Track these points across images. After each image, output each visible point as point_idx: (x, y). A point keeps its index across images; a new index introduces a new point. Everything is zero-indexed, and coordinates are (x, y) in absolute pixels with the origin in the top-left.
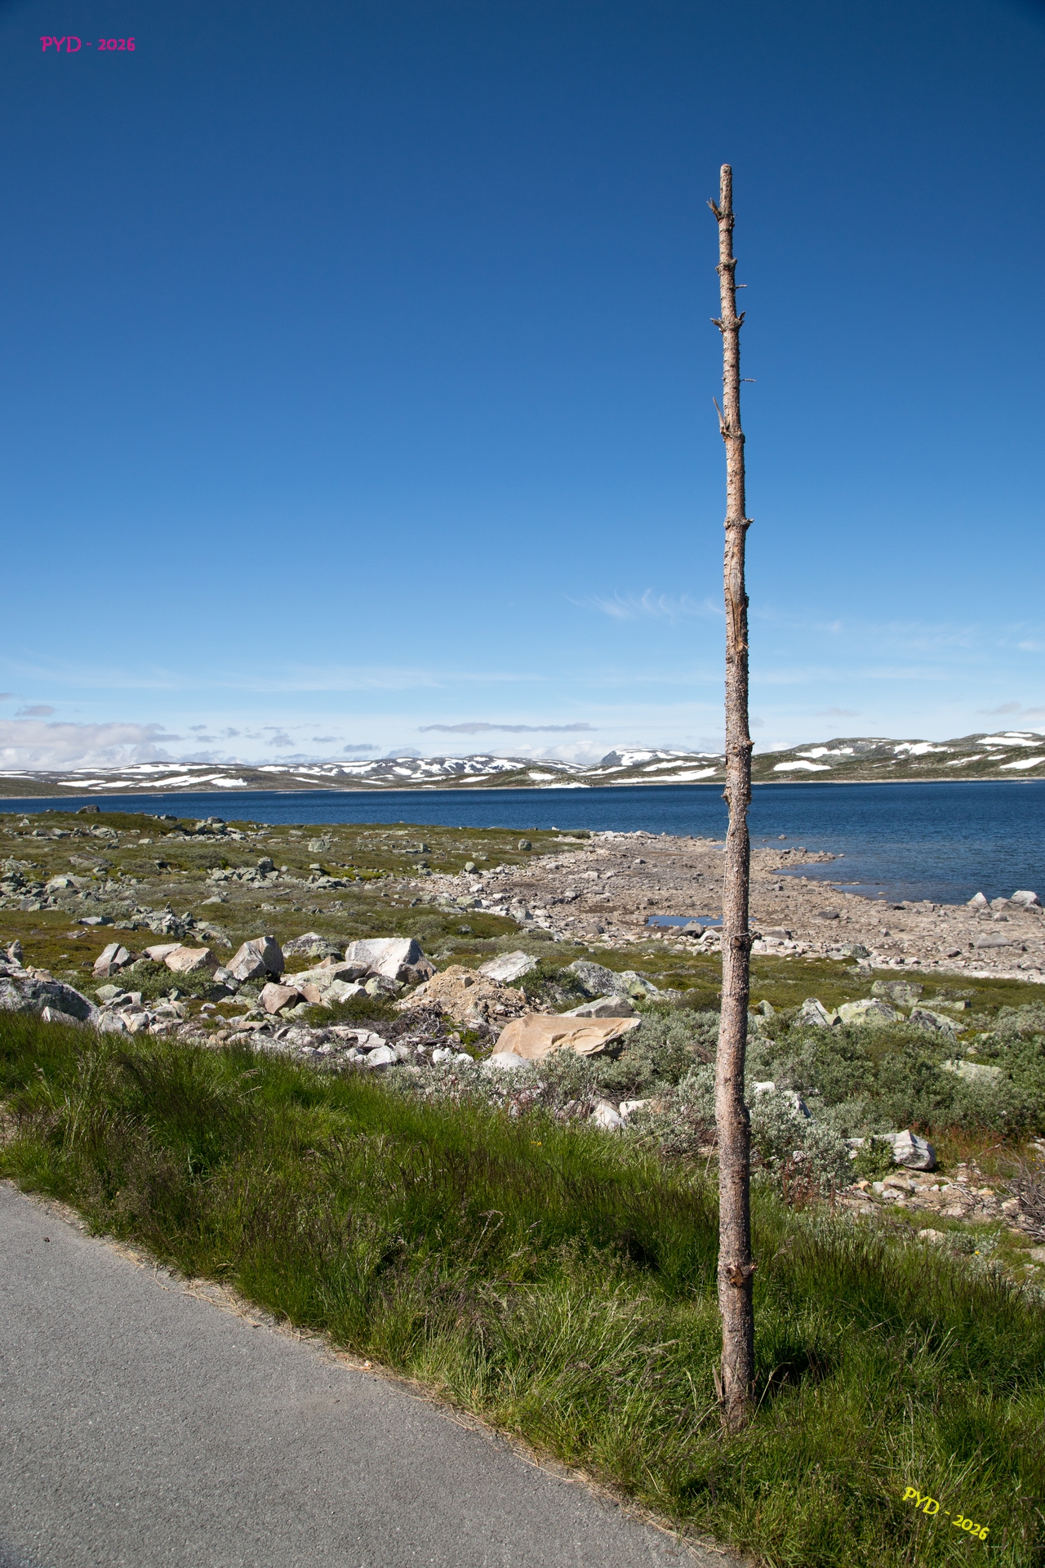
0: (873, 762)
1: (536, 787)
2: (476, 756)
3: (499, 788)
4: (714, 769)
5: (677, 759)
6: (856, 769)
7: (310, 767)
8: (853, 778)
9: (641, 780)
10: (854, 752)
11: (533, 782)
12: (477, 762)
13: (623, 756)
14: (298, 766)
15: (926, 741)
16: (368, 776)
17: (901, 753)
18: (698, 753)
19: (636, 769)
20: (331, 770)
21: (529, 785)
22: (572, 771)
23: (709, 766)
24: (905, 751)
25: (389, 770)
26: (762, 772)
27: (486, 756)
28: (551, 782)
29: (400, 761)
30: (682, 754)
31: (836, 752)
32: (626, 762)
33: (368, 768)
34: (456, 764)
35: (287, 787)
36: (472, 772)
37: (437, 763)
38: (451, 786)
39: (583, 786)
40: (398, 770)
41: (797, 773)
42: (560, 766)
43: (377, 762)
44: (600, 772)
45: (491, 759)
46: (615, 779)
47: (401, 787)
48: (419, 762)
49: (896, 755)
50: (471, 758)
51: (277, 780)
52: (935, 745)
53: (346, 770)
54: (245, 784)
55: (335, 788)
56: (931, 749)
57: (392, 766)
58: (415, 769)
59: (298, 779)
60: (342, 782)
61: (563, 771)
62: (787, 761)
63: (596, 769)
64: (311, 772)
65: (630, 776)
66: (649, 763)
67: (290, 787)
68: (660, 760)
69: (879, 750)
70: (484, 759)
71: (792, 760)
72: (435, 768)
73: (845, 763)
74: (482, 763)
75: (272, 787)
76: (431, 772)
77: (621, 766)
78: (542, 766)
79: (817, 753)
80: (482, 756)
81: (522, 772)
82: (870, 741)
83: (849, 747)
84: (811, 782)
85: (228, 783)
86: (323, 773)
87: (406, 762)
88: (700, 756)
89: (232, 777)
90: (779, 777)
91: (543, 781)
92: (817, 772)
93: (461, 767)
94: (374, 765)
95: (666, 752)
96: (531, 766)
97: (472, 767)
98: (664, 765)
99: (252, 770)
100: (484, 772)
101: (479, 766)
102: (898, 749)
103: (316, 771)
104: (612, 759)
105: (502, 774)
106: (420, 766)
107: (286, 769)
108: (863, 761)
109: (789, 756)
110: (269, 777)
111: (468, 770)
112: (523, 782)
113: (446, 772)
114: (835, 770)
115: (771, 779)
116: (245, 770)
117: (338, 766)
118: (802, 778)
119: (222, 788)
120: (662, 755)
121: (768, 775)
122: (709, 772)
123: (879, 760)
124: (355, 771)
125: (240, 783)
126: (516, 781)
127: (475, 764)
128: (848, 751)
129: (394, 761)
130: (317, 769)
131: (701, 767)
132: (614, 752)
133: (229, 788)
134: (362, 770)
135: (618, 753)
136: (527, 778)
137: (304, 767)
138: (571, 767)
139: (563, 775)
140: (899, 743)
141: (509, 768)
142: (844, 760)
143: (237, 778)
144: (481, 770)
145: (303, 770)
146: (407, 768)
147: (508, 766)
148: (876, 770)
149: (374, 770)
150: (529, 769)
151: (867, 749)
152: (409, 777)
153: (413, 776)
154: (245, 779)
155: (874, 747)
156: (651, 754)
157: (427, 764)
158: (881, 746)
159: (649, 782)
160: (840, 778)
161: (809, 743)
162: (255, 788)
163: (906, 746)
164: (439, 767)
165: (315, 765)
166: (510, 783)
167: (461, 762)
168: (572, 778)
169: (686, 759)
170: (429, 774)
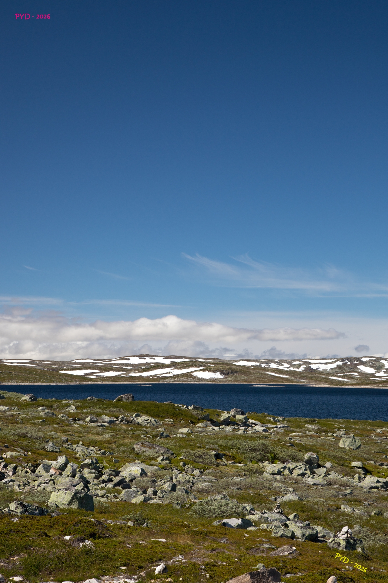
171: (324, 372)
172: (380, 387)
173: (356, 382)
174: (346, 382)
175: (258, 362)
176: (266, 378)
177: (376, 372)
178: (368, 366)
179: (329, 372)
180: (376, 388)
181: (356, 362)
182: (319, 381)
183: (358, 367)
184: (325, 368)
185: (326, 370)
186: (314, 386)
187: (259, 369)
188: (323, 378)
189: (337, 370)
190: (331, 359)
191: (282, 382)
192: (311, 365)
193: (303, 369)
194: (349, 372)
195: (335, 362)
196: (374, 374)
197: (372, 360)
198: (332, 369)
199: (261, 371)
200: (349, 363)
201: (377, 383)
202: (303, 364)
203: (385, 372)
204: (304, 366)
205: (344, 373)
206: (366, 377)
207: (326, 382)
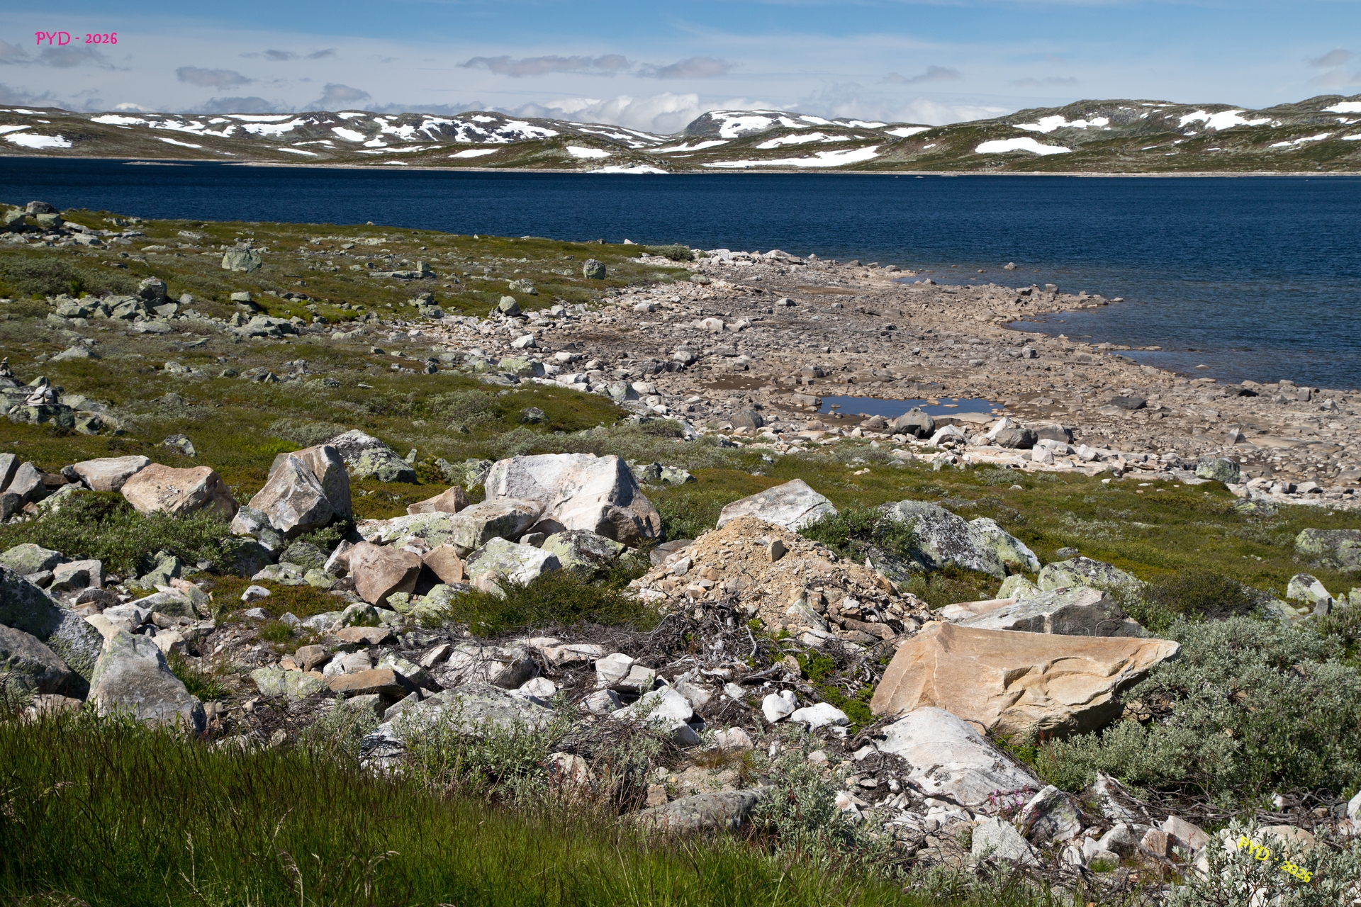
0: (1143, 142)
1: (579, 170)
2: (476, 114)
3: (517, 170)
4: (874, 148)
5: (813, 129)
6: (1114, 154)
7: (186, 119)
8: (1104, 169)
9: (752, 163)
10: (1111, 124)
11: (574, 162)
12: (478, 124)
13: (722, 121)
14: (164, 117)
15: (1235, 108)
16: (288, 139)
17: (1191, 126)
18: (847, 121)
19: (745, 144)
20: (222, 127)
21: (566, 165)
22: (637, 145)
23: (868, 143)
24: (1198, 125)
25: (326, 132)
26: (956, 155)
27: (491, 115)
28: (603, 162)
29: (344, 116)
30: (820, 121)
31: (1080, 123)
32: (727, 132)
33: (289, 127)
34: (442, 125)
35: (145, 154)
36: (468, 140)
37: (408, 123)
38: (435, 163)
39: (656, 171)
40: (340, 132)
41: (1013, 159)
42: (617, 136)
43: (304, 116)
44: (683, 147)
45: (500, 119)
46: (710, 160)
47: (348, 161)
48: (377, 120)
49: (1182, 130)
50: (466, 117)
51: (126, 140)
52: (1250, 114)
53: (251, 129)
54: (68, 145)
55: (230, 157)
56: (1242, 121)
57: (331, 125)
58: (371, 132)
59: (165, 140)
60: (242, 150)
61: (622, 145)
62: (998, 137)
63: (677, 143)
64: (187, 129)
65: (735, 157)
66: (766, 136)
67: (151, 154)
68: (787, 131)
69: (1154, 122)
70: (488, 119)
71: (1007, 137)
72: (406, 131)
73: (1096, 143)
74: (484, 126)
75: (118, 153)
76: (398, 139)
77: (719, 138)
78: (589, 135)
79: (1048, 125)
80: (485, 115)
81: (555, 143)
82: (1138, 105)
83: (1103, 116)
84: (1037, 173)
85: (37, 142)
86: (209, 132)
87: (354, 119)
88: (851, 125)
89: (43, 132)
90: (983, 165)
91: (590, 161)
92: (1048, 158)
93: (449, 131)
94: (299, 122)
95: (794, 116)
96: (569, 135)
97: (469, 132)
98: (791, 139)
99: (80, 121)
100: (488, 141)
101: (480, 131)
102: (1185, 120)
103: (196, 128)
104: (704, 127)
105: (517, 144)
106: (379, 127)
107: (143, 121)
108: (1125, 140)
109: (1001, 129)
110: (112, 133)
111: (461, 137)
112: (555, 161)
113: (423, 139)
114: (1078, 154)
115: (971, 168)
116: (66, 119)
117: (235, 121)
118: (1023, 166)
119: (26, 149)
120: (787, 123)
121: (965, 160)
122: (867, 153)
123: (1154, 139)
124: (266, 130)
125: (59, 142)
126: (545, 158)
127: (473, 127)
128: (1101, 122)
129: (334, 116)
130: (198, 125)
131: (855, 145)
132: (708, 115)
133: (37, 151)
134: (279, 130)
135: (715, 117)
136: (562, 154)
137: (175, 119)
138: (636, 138)
139: (622, 151)
140: (1189, 109)
141: (531, 136)
142: (1093, 138)
143: (53, 133)
144: (483, 137)
145: (172, 125)
146: (357, 130)
147: (529, 132)
148: (1148, 156)
149: (298, 129)
150: (567, 139)
151: (1132, 119)
152: (360, 145)
153: (368, 144)
154: (67, 137)
155: (1145, 115)
156: (769, 121)
157: (391, 123)
158: (1157, 115)
159: (767, 167)
160: (1086, 169)
161: (1034, 107)
162: (86, 152)
163: (1201, 115)
164: (411, 129)
165: (195, 118)
166: (536, 161)
167: (449, 122)
168: (638, 157)
169: (828, 130)
170: (394, 140)
171: (271, 139)
172: (371, 166)
173: (328, 156)
174: (311, 157)
175: (142, 117)
176: (157, 149)
177: (366, 140)
178: (352, 129)
179: (279, 138)
180: (362, 167)
181: (329, 121)
182: (260, 154)
183: (334, 129)
184: (271, 132)
185: (275, 135)
186: (250, 164)
187: (143, 132)
188: (267, 149)
189: (294, 136)
190: (283, 115)
191: (189, 157)
192: (245, 126)
193: (231, 132)
194: (316, 140)
195: (290, 120)
196: (362, 143)
197: (359, 118)
198: (285, 133)
199: (146, 136)
200: (316, 122)
201: (364, 159)
202: (230, 124)
203: (382, 140)
204: (233, 127)
205: (308, 140)
206: (347, 149)
207: (273, 158)
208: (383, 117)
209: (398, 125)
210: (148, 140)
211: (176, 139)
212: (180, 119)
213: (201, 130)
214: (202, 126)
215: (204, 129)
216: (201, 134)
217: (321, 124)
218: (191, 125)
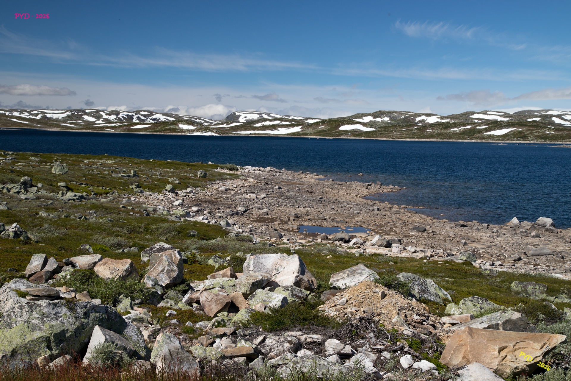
0: (403, 127)
1: (183, 134)
2: (141, 111)
3: (158, 133)
4: (300, 127)
5: (276, 119)
6: (392, 131)
7: (22, 112)
8: (390, 137)
9: (252, 132)
10: (390, 120)
11: (182, 130)
12: (142, 115)
13: (240, 115)
15: (436, 115)
16: (64, 120)
17: (420, 122)
18: (289, 116)
19: (249, 125)
20: (37, 115)
21: (178, 132)
22: (206, 124)
23: (298, 125)
24: (423, 121)
25: (80, 117)
26: (332, 131)
27: (148, 111)
28: (193, 131)
29: (87, 111)
30: (278, 116)
31: (379, 119)
32: (242, 120)
33: (65, 115)
34: (127, 115)
35: (4, 125)
36: (138, 121)
37: (114, 114)
38: (125, 130)
39: (214, 135)
40: (86, 117)
41: (354, 132)
42: (198, 121)
43: (71, 111)
44: (225, 125)
45: (151, 113)
46: (236, 131)
47: (89, 129)
48: (101, 113)
49: (417, 123)
50: (138, 112)
52: (442, 118)
53: (49, 116)
55: (40, 127)
56: (439, 120)
57: (82, 115)
58: (99, 117)
59: (13, 120)
60: (45, 124)
61: (200, 124)
62: (348, 124)
63: (222, 124)
64: (22, 115)
65: (245, 130)
66: (257, 121)
67: (7, 125)
68: (266, 120)
69: (406, 119)
70: (146, 113)
71: (351, 124)
72: (113, 118)
73: (385, 127)
74: (145, 116)
76: (109, 120)
77: (239, 122)
78: (188, 120)
79: (366, 119)
80: (145, 111)
81: (173, 123)
82: (400, 113)
83: (387, 117)
84: (363, 138)
86: (31, 117)
87: (92, 112)
88: (291, 118)
90: (342, 134)
91: (188, 130)
92: (367, 132)
93: (130, 118)
94: (69, 113)
95: (268, 114)
96: (179, 120)
97: (138, 118)
98: (267, 123)
100: (146, 122)
101: (143, 118)
102: (418, 119)
103: (26, 115)
104: (232, 118)
105: (158, 123)
106: (102, 116)
107: (3, 112)
108: (396, 126)
109: (349, 121)
111: (135, 120)
112: (174, 130)
113: (120, 121)
114: (378, 131)
115: (337, 135)
117: (42, 113)
118: (358, 135)
120: (266, 117)
121: (335, 132)
122: (297, 129)
123: (407, 126)
124: (55, 116)
126: (170, 129)
127: (140, 116)
128: (386, 119)
129: (83, 111)
131: (292, 126)
132: (234, 113)
134: (60, 116)
135: (237, 114)
136: (177, 127)
137: (17, 112)
138: (206, 122)
139: (200, 126)
140: (420, 115)
141: (164, 120)
142: (383, 125)
144: (144, 120)
145: (16, 114)
146: (93, 117)
147: (163, 118)
148: (405, 133)
149: (68, 116)
150: (179, 121)
151: (398, 118)
152: (94, 123)
153: (97, 122)
155: (403, 117)
156: (258, 116)
157: (107, 114)
158: (408, 117)
159: (258, 134)
160: (382, 137)
161: (361, 113)
163: (424, 117)
164: (115, 117)
165: (26, 111)
166: (166, 130)
167: (130, 114)
168: (207, 129)
169: (281, 120)
171: (57, 120)
172: (99, 131)
173: (81, 127)
174: (74, 127)
176: (9, 123)
178: (90, 116)
179: (61, 119)
180: (95, 132)
181: (81, 113)
182: (53, 126)
184: (57, 117)
186: (49, 130)
187: (4, 117)
188: (55, 124)
189: (67, 119)
190: (62, 110)
191: (23, 127)
192: (46, 115)
193: (40, 117)
194: (76, 120)
195: (65, 112)
197: (94, 112)
198: (63, 118)
200: (76, 113)
201: (96, 128)
202: (40, 114)
203: (103, 121)
205: (72, 121)
206: (89, 124)
207: (58, 127)
208: (103, 111)
209: (109, 114)
210: (6, 120)
211: (18, 120)
212: (19, 112)
213: (28, 116)
214: (28, 114)
215: (29, 115)
216: (28, 117)
217: (78, 114)
218: (24, 114)
